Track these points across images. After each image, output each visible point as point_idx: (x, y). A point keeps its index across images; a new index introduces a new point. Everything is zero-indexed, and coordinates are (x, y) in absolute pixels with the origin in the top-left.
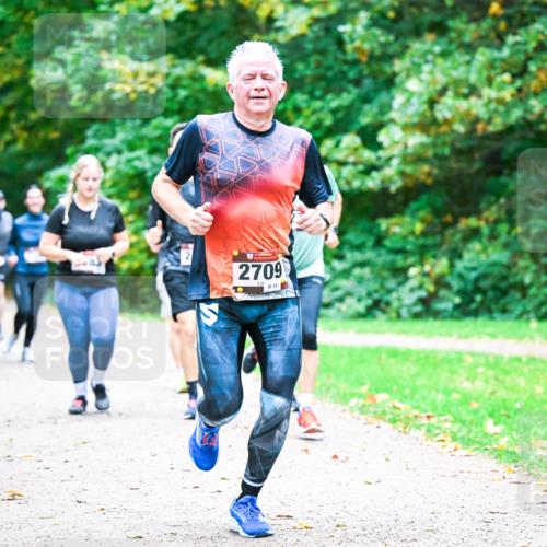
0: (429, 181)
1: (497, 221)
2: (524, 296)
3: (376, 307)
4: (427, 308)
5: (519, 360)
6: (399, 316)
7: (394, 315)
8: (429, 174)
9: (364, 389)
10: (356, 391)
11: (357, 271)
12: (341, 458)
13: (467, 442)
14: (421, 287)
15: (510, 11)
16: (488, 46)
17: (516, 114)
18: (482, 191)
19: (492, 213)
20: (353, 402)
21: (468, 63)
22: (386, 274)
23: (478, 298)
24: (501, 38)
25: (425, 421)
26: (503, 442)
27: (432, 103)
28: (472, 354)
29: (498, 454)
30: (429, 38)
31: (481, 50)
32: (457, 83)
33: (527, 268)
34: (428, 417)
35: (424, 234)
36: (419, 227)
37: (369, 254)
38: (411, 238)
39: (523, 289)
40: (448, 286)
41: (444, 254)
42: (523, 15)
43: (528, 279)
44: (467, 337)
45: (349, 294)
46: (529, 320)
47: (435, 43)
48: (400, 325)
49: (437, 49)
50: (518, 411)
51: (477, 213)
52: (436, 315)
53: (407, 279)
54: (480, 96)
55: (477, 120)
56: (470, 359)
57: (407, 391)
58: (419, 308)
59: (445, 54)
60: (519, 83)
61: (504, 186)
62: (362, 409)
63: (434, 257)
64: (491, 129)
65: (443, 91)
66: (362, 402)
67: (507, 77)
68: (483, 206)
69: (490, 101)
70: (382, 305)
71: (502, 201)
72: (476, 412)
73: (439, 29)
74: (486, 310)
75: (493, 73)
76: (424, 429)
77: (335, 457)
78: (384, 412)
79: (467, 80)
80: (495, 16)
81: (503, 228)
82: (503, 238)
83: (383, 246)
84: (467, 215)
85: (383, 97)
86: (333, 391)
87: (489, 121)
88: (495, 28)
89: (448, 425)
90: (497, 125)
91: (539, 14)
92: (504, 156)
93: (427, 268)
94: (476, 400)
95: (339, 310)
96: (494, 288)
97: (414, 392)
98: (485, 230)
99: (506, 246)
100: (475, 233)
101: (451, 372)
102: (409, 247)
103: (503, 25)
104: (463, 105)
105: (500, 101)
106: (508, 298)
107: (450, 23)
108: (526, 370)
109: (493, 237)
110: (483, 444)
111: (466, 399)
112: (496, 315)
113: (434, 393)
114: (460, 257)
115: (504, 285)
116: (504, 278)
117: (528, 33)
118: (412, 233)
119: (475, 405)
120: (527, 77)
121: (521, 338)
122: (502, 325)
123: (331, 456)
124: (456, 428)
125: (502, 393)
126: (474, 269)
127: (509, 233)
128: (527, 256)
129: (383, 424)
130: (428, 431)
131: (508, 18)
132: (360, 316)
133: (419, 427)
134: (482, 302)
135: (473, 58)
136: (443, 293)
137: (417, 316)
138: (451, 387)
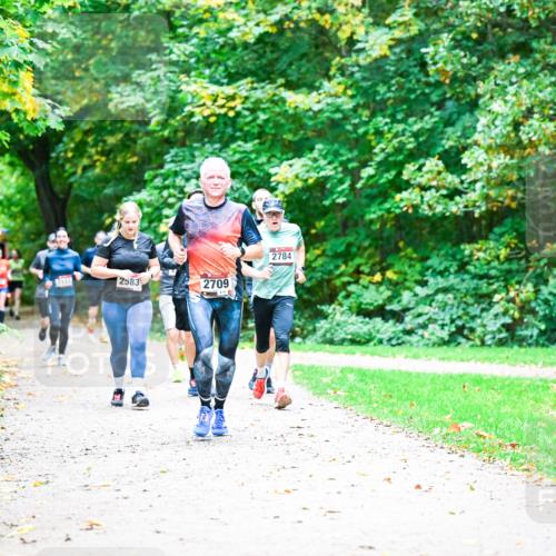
0: (514, 205)
3: (459, 333)
4: (511, 335)
6: (483, 343)
7: (478, 342)
8: (513, 198)
9: (447, 418)
10: (439, 419)
11: (440, 297)
12: (424, 487)
14: (505, 313)
20: (437, 430)
22: (470, 300)
25: (509, 450)
27: (517, 125)
30: (514, 59)
32: (542, 104)
34: (513, 446)
35: (508, 259)
36: (503, 253)
37: (453, 280)
38: (495, 264)
40: (533, 312)
41: (528, 280)
44: (552, 365)
45: (432, 320)
47: (519, 64)
48: (485, 352)
49: (521, 70)
52: (521, 341)
53: (491, 304)
57: (491, 420)
58: (504, 335)
59: (528, 76)
62: (446, 438)
63: (519, 283)
65: (529, 113)
66: (445, 431)
70: (466, 332)
73: (523, 50)
76: (509, 459)
77: (418, 487)
78: (468, 440)
83: (467, 272)
85: (466, 119)
86: (416, 419)
89: (534, 454)
93: (512, 294)
95: (422, 336)
97: (498, 421)
101: (537, 400)
102: (493, 272)
104: (550, 127)
107: (534, 44)
111: (552, 428)
114: (546, 282)
118: (498, 257)
123: (413, 486)
124: (541, 456)
129: (466, 454)
130: (513, 460)
132: (444, 343)
133: (504, 457)
136: (528, 318)
137: (501, 343)
138: (537, 415)
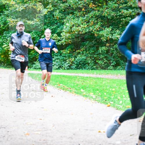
0: (70, 43)
1: (83, 51)
4: (70, 68)
5: (88, 77)
6: (65, 69)
7: (64, 69)
8: (70, 42)
9: (58, 83)
10: (56, 83)
11: (56, 60)
12: (53, 96)
13: (77, 93)
14: (69, 63)
16: (82, 17)
17: (87, 30)
18: (81, 45)
19: (83, 49)
20: (56, 85)
21: (78, 20)
22: (62, 61)
23: (80, 66)
24: (84, 15)
25: (69, 89)
26: (84, 93)
27: (71, 28)
28: (78, 76)
29: (84, 96)
30: (71, 15)
31: (80, 17)
32: (76, 24)
33: (89, 60)
34: (70, 88)
35: (69, 53)
36: (68, 52)
37: (59, 57)
38: (67, 54)
39: (88, 64)
40: (74, 63)
41: (73, 57)
42: (89, 11)
43: (89, 62)
44: (77, 73)
45: (55, 65)
46: (90, 70)
47: (72, 16)
48: (65, 71)
49: (72, 17)
50: (88, 87)
51: (80, 49)
52: (72, 69)
53: (66, 62)
54: (80, 27)
55: (80, 31)
57: (66, 84)
58: (68, 67)
59: (73, 18)
60: (88, 24)
61: (85, 44)
62: (57, 87)
63: (71, 58)
64: (82, 33)
65: (73, 26)
66: (57, 85)
67: (86, 23)
68: (81, 48)
69: (82, 27)
70: (61, 67)
71: (85, 47)
72: (79, 88)
73: (72, 13)
75: (83, 22)
76: (69, 91)
77: (52, 96)
78: (62, 88)
79: (78, 23)
80: (83, 11)
81: (85, 52)
83: (62, 56)
84: (78, 50)
85: (62, 26)
86: (52, 83)
87: (82, 31)
88: (83, 13)
89: (74, 90)
90: (84, 32)
91: (92, 11)
92: (85, 38)
93: (70, 60)
94: (79, 85)
96: (83, 64)
97: (67, 84)
98: (81, 53)
99: (85, 55)
100: (79, 53)
101: (75, 80)
102: (67, 56)
103: (85, 13)
104: (77, 28)
105: (84, 28)
106: (86, 66)
107: (75, 12)
108: (89, 79)
109: (83, 54)
110: (80, 94)
111: (77, 85)
112: (83, 69)
113: (71, 84)
114: (76, 58)
115: (85, 63)
116: (85, 62)
117: (89, 14)
118: (67, 53)
119: (79, 86)
121: (88, 73)
122: (84, 71)
124: (75, 90)
125: (84, 84)
126: (79, 60)
128: (89, 57)
129: (61, 90)
130: (70, 91)
131: (86, 11)
132: (57, 69)
133: (68, 90)
134: (80, 67)
135: (79, 19)
136: (73, 64)
137: (68, 69)
138: (74, 83)
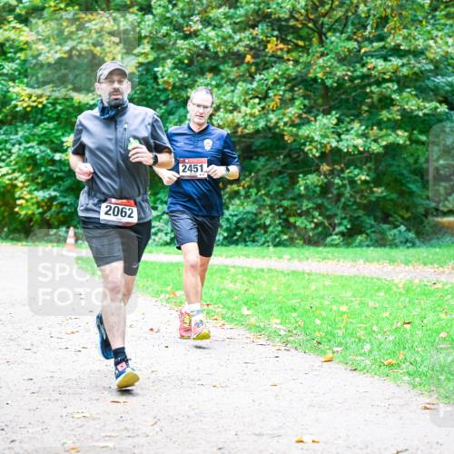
1: (250, 187)
2: (266, 232)
5: (262, 270)
9: (169, 288)
10: (164, 289)
12: (155, 330)
13: (232, 320)
15: (258, 60)
16: (244, 81)
17: (262, 124)
19: (247, 182)
20: (162, 296)
21: (233, 91)
23: (239, 233)
24: (252, 76)
25: (205, 308)
26: (253, 320)
28: (234, 267)
29: (249, 327)
30: (209, 76)
31: (240, 83)
32: (226, 103)
33: (267, 215)
34: (208, 305)
39: (265, 227)
42: (266, 63)
43: (268, 222)
44: (231, 256)
45: (160, 230)
46: (268, 246)
47: (212, 79)
49: (214, 83)
50: (263, 301)
51: (238, 182)
54: (240, 112)
55: (238, 126)
56: (233, 270)
59: (218, 86)
60: (263, 104)
61: (254, 165)
62: (168, 300)
64: (247, 131)
65: (217, 109)
66: (167, 296)
67: (257, 101)
69: (246, 115)
71: (253, 174)
72: (236, 302)
73: (215, 70)
74: (242, 240)
75: (247, 97)
76: (205, 313)
77: (151, 330)
78: (181, 302)
79: (232, 102)
80: (248, 63)
81: (253, 191)
82: (253, 197)
84: (232, 183)
85: (181, 111)
86: (150, 289)
87: (245, 127)
88: (248, 70)
89: (219, 310)
90: (251, 129)
91: (275, 62)
92: (254, 148)
94: (237, 295)
95: (154, 240)
96: (248, 227)
98: (243, 193)
99: (255, 202)
100: (236, 193)
101: (222, 278)
103: (253, 69)
104: (230, 117)
105: (252, 115)
106: (256, 234)
107: (222, 67)
108: (266, 276)
109: (247, 196)
110: (240, 322)
111: (231, 295)
112: (249, 243)
113: (211, 291)
114: (227, 208)
115: (253, 225)
116: (254, 221)
117: (268, 73)
119: (236, 298)
120: (268, 100)
121: (264, 257)
122: (252, 250)
123: (147, 329)
124: (224, 311)
125: (252, 290)
126: (236, 215)
127: (256, 194)
128: (267, 208)
130: (207, 313)
131: (257, 64)
132: (167, 244)
134: (240, 236)
135: (235, 88)
138: (221, 287)
